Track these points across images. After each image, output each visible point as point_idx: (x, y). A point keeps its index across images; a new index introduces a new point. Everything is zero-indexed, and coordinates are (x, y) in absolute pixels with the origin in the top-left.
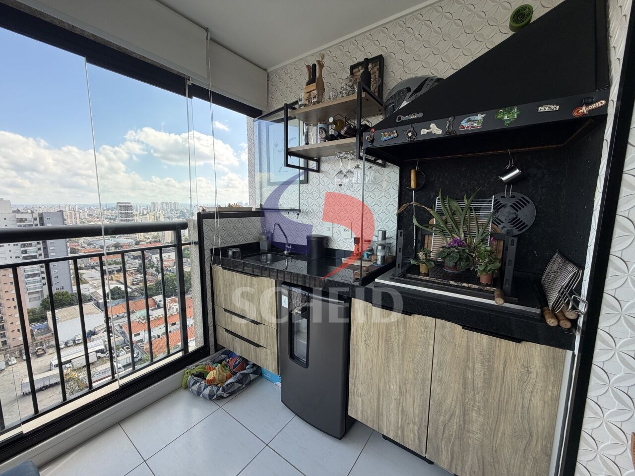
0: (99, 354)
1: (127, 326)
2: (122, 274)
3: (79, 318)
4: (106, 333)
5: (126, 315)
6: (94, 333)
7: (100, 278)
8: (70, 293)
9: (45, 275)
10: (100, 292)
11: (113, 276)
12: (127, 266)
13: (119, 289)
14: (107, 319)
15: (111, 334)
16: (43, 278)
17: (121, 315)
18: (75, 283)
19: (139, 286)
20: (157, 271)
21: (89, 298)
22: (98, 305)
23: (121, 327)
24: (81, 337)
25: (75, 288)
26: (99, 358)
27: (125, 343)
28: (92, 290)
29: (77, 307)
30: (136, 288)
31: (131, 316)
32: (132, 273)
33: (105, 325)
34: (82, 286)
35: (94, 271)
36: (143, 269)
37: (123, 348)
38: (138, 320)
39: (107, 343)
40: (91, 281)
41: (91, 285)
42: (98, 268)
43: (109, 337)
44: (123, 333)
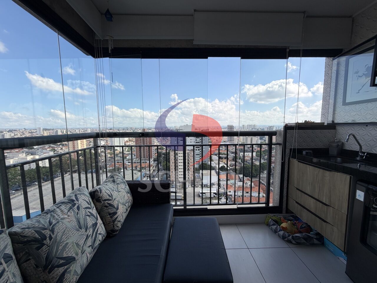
0: (215, 195)
1: (226, 186)
2: (226, 160)
3: (210, 176)
4: (218, 186)
5: (226, 180)
6: (214, 184)
7: (218, 160)
8: (207, 164)
9: (201, 155)
10: (217, 166)
11: (223, 160)
12: (229, 156)
13: (225, 167)
14: (219, 180)
15: (219, 187)
16: (200, 156)
17: (224, 179)
18: (210, 161)
19: (233, 168)
20: (242, 161)
21: (213, 168)
22: (216, 172)
23: (224, 185)
24: (209, 184)
25: (209, 163)
26: (214, 196)
27: (224, 194)
28: (215, 165)
29: (209, 171)
30: (231, 168)
31: (228, 182)
32: (230, 160)
33: (218, 183)
34: (212, 162)
35: (216, 156)
36: (235, 159)
37: (223, 196)
38: (230, 184)
39: (218, 191)
40: (215, 160)
41: (215, 162)
42: (218, 155)
43: (219, 188)
44: (224, 188)
